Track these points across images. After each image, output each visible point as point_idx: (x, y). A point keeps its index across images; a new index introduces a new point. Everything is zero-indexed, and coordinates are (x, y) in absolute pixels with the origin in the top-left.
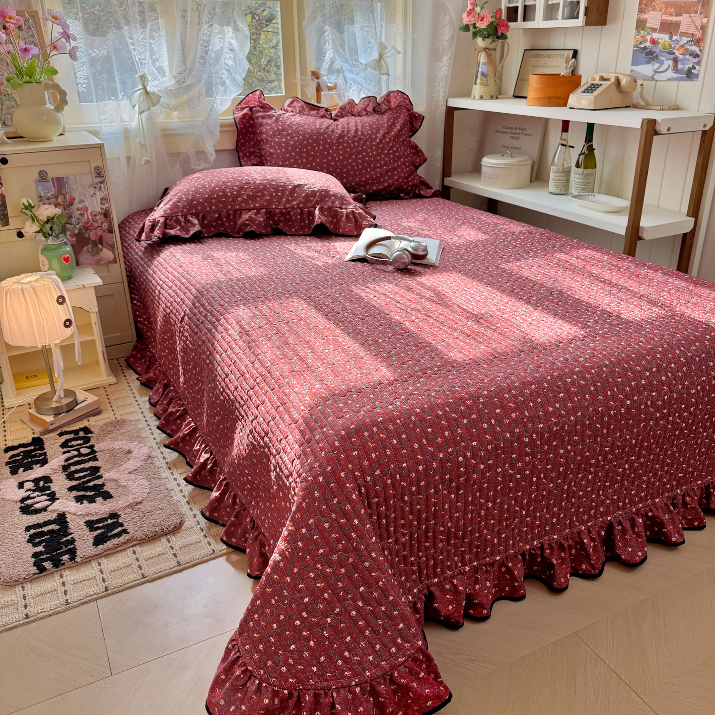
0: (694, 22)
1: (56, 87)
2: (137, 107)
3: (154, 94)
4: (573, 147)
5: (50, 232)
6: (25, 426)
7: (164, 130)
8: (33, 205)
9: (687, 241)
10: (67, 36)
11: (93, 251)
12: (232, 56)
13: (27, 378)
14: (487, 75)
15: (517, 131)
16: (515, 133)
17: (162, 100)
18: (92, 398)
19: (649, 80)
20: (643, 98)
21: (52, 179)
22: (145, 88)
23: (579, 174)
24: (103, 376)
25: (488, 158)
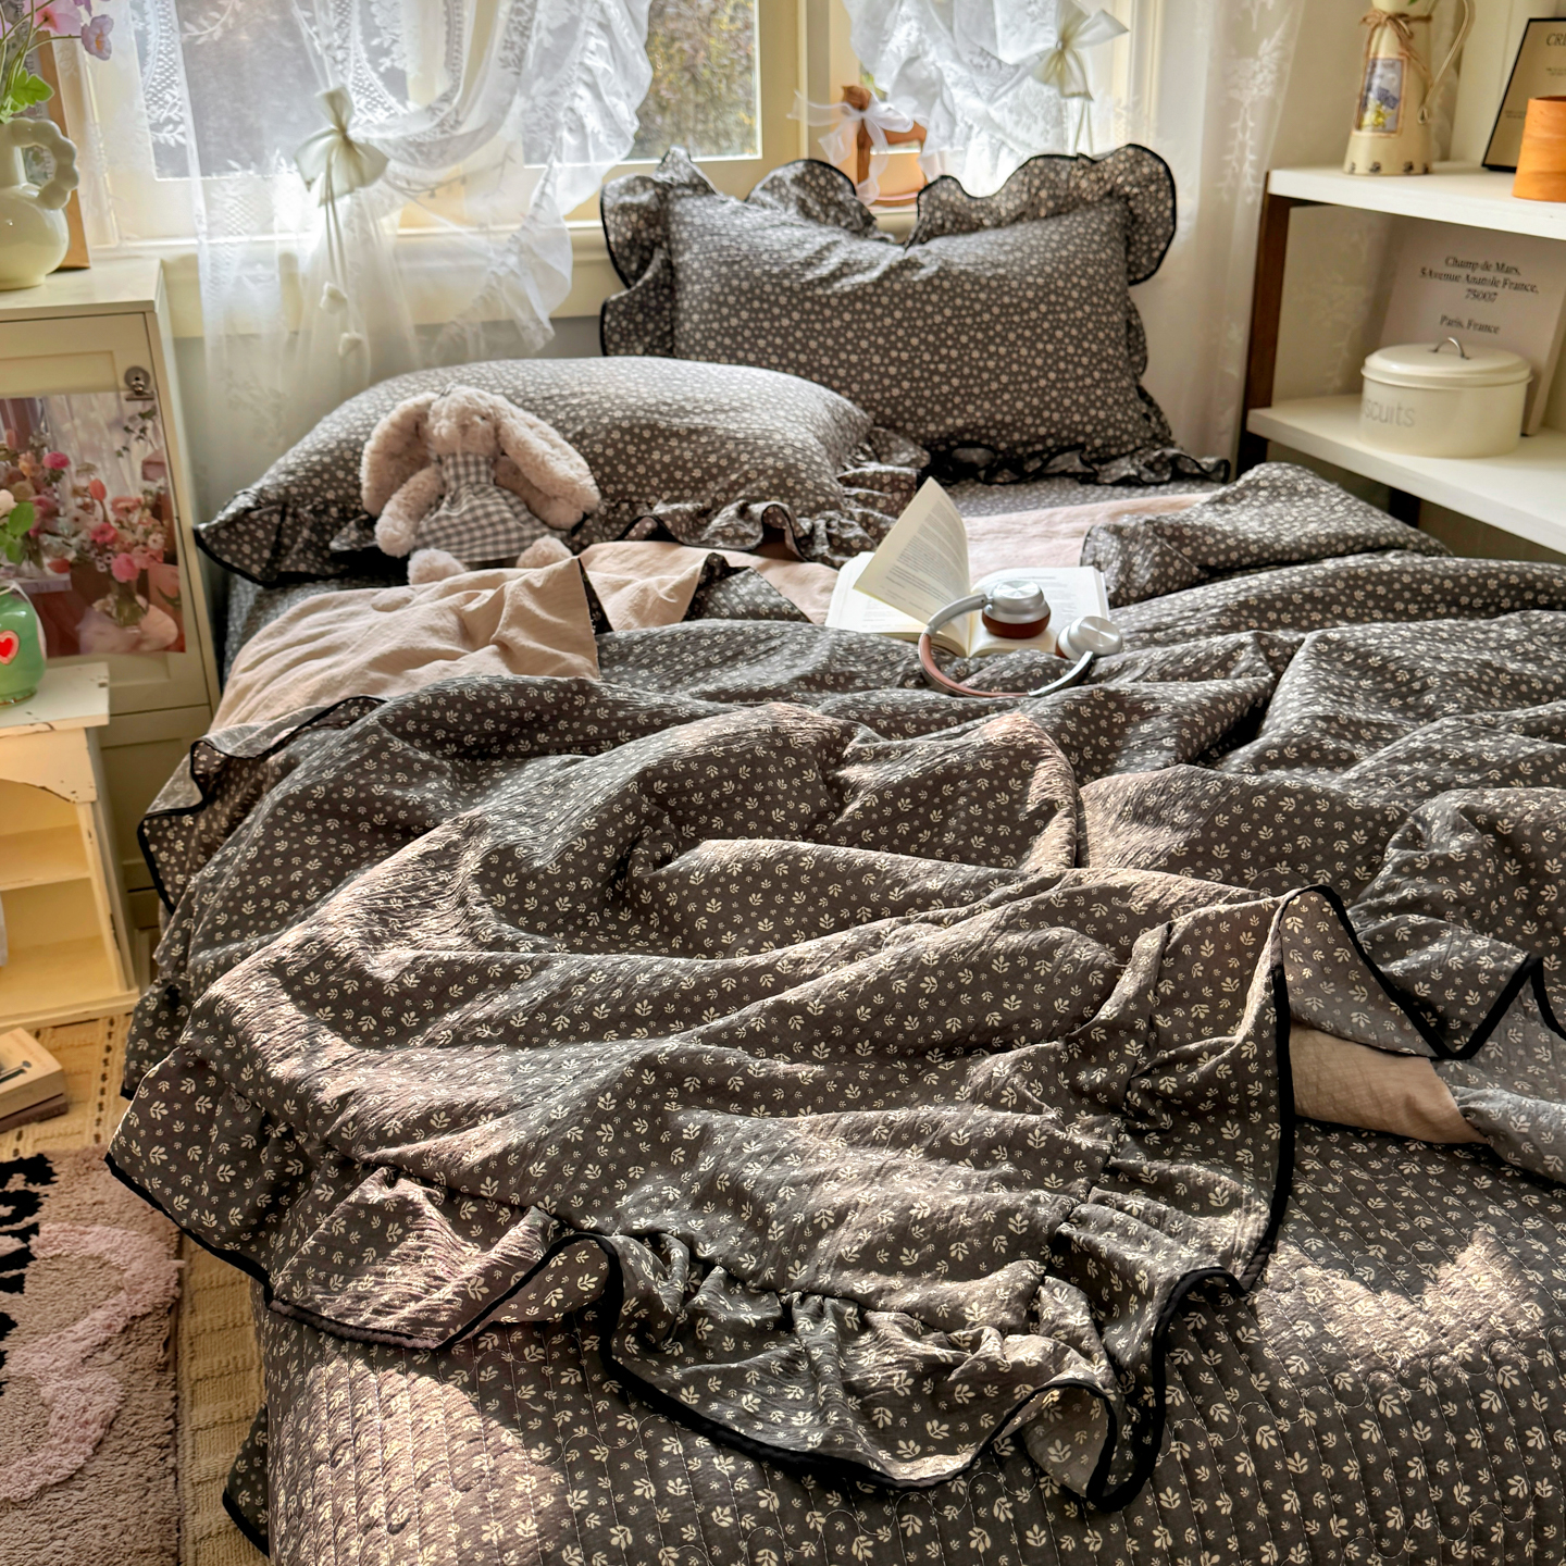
3: (369, 147)
11: (119, 612)
12: (607, 45)
14: (1396, 101)
15: (1489, 275)
16: (1482, 281)
17: (392, 165)
22: (343, 130)
25: (1385, 357)
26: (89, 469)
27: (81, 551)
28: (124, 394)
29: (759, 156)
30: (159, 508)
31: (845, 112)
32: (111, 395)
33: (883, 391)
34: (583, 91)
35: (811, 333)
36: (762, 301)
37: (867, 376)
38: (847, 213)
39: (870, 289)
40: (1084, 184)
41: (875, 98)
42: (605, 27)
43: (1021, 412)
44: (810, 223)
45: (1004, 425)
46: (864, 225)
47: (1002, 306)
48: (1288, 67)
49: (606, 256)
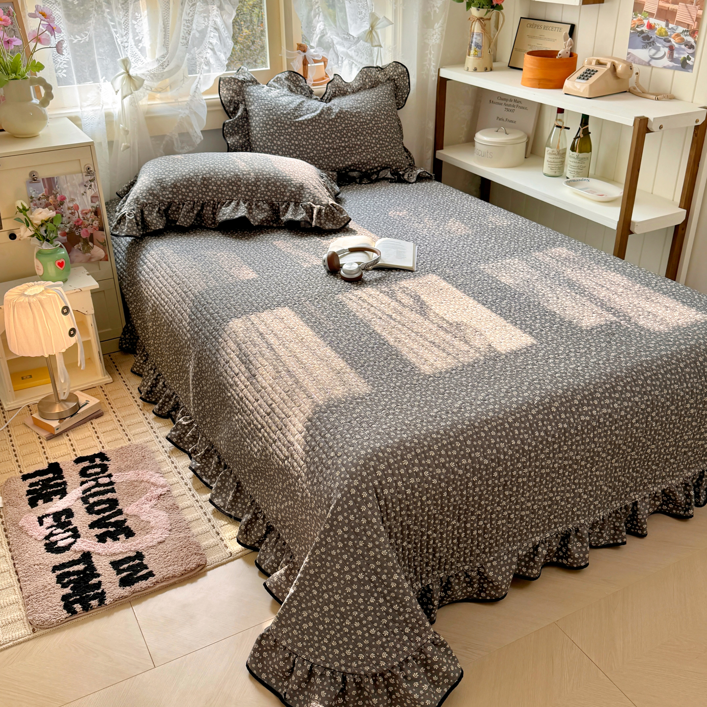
0: (689, 13)
1: (42, 81)
2: (119, 93)
3: (137, 78)
4: (569, 128)
5: (45, 235)
6: (29, 430)
7: (148, 112)
8: (27, 208)
9: (679, 232)
10: (52, 30)
11: (83, 249)
12: (217, 35)
13: (23, 378)
14: (481, 47)
15: (512, 103)
16: (510, 105)
17: (146, 82)
18: (93, 401)
19: (645, 65)
20: (638, 86)
21: (43, 179)
22: (128, 72)
23: (574, 158)
24: (99, 376)
25: (482, 134)
26: (73, 200)
27: (70, 228)
28: (84, 174)
29: (269, 68)
30: (97, 212)
31: (299, 53)
32: (81, 174)
33: (324, 153)
34: (209, 51)
35: (299, 134)
36: (281, 123)
37: (318, 148)
38: (304, 90)
39: (317, 118)
40: (380, 76)
41: (309, 47)
42: (217, 29)
43: (369, 159)
44: (292, 94)
45: (364, 163)
46: (310, 94)
47: (360, 122)
48: (444, 33)
49: (222, 108)
